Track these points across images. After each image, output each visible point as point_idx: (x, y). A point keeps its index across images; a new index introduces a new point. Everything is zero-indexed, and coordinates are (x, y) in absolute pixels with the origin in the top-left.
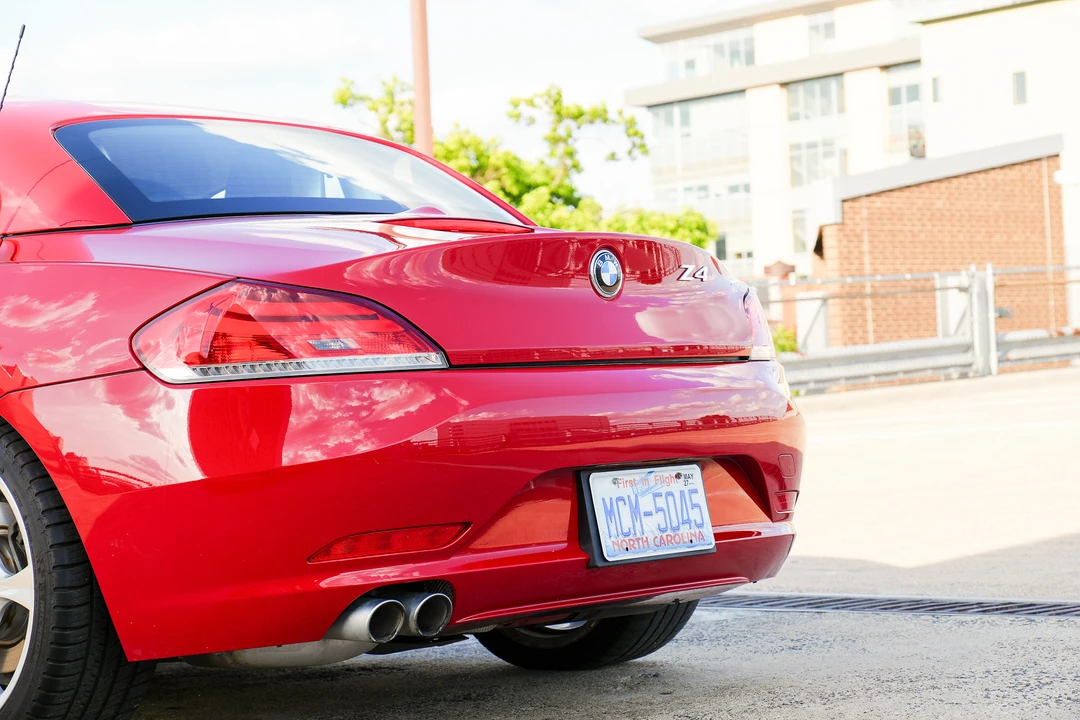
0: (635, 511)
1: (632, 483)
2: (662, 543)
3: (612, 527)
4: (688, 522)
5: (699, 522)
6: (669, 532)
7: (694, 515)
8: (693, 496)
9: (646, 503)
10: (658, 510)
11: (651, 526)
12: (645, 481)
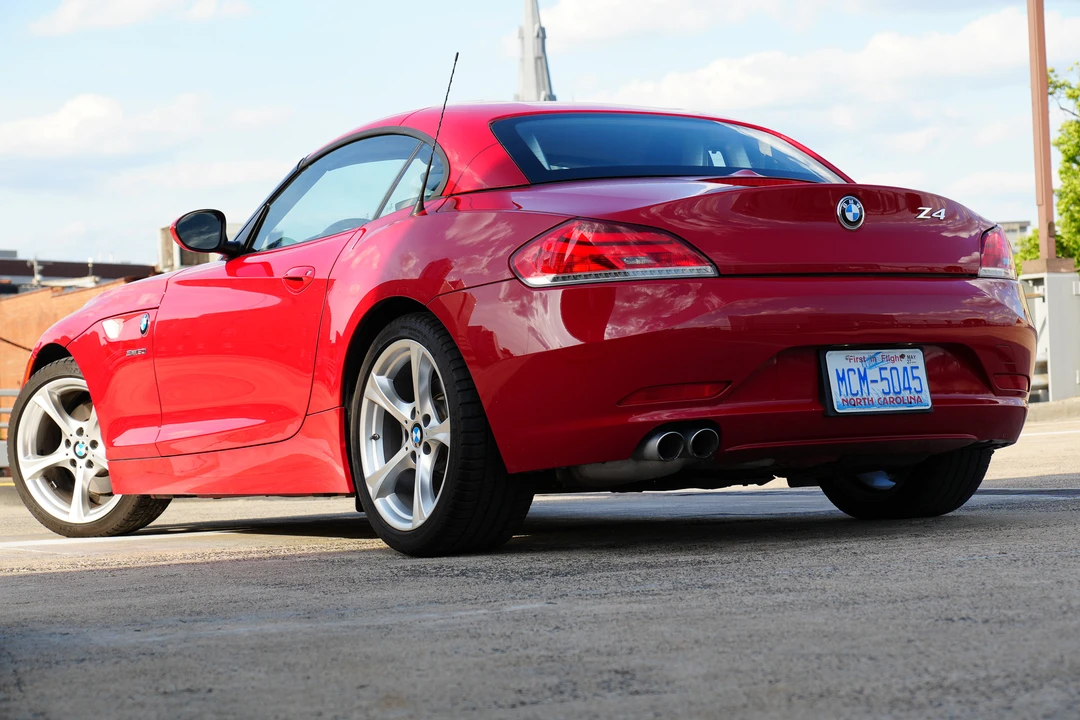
0: (863, 378)
1: (862, 360)
2: (885, 403)
3: (843, 389)
4: (910, 388)
5: (919, 389)
6: (891, 395)
7: (915, 384)
8: (914, 371)
9: (873, 374)
10: (882, 379)
11: (876, 391)
12: (873, 358)
